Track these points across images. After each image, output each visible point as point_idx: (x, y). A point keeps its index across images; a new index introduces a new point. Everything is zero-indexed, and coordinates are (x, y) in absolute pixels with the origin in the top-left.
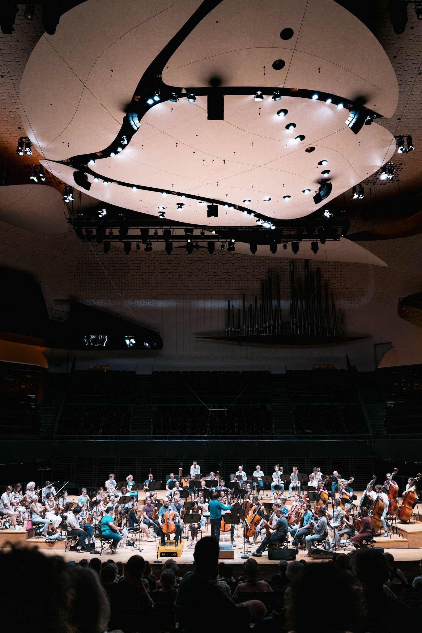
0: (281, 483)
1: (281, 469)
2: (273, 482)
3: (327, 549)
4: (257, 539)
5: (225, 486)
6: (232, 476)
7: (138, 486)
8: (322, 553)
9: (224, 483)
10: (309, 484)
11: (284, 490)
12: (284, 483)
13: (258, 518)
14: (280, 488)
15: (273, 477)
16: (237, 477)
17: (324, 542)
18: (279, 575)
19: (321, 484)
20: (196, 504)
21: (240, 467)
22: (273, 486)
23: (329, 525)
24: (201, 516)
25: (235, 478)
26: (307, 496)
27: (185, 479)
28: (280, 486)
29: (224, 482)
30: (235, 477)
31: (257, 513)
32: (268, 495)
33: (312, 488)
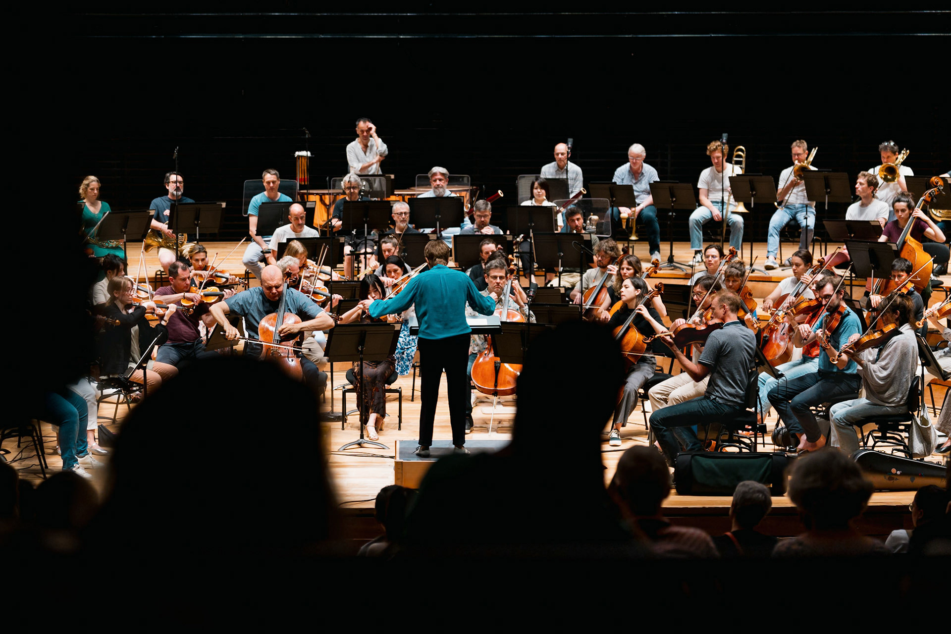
0: (733, 213)
1: (740, 156)
2: (700, 205)
3: (917, 455)
4: (629, 418)
5: (493, 222)
6: (524, 183)
7: (127, 219)
8: (894, 470)
9: (489, 213)
10: (853, 213)
11: (744, 240)
12: (745, 210)
13: (637, 342)
14: (728, 232)
15: (699, 186)
16: (547, 185)
17: (908, 429)
18: (727, 536)
19: (903, 211)
20: (371, 288)
21: (561, 148)
22: (697, 223)
23: (933, 366)
24: (399, 332)
25: (535, 191)
26: (839, 261)
27: (321, 195)
28: (728, 225)
29: (489, 206)
30: (536, 184)
31: (633, 321)
32: (675, 259)
33: (868, 229)
